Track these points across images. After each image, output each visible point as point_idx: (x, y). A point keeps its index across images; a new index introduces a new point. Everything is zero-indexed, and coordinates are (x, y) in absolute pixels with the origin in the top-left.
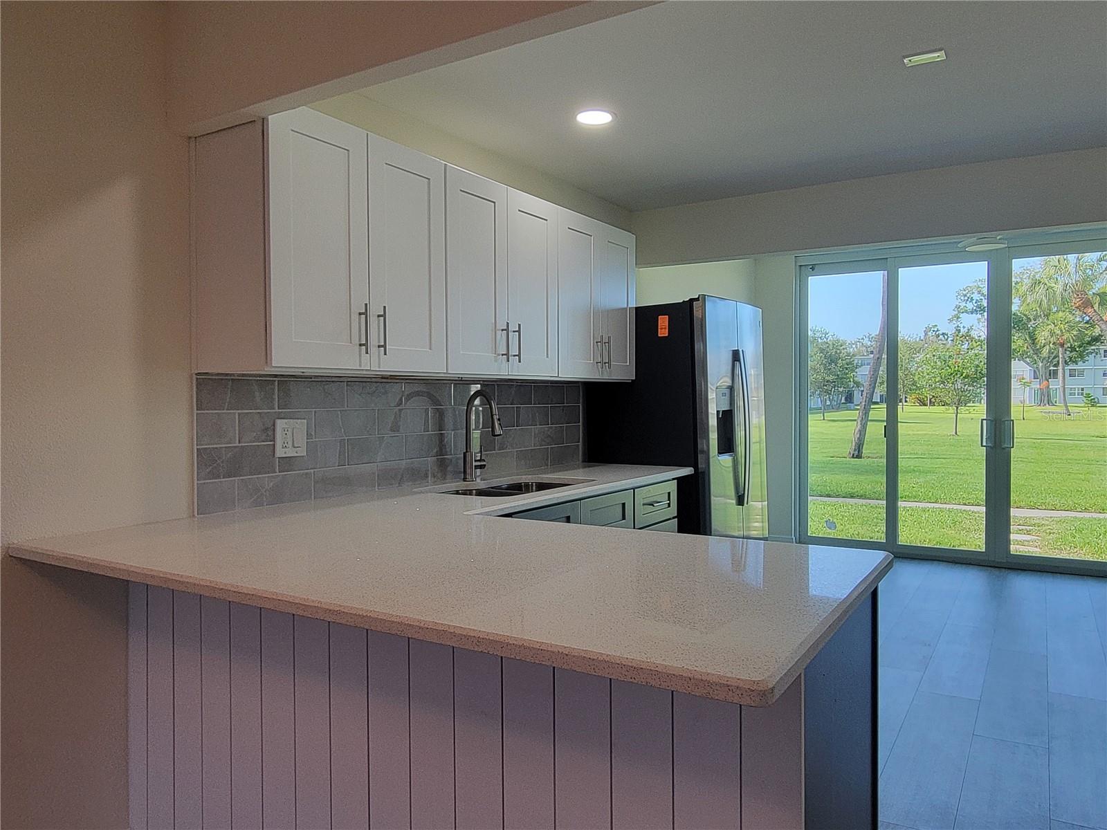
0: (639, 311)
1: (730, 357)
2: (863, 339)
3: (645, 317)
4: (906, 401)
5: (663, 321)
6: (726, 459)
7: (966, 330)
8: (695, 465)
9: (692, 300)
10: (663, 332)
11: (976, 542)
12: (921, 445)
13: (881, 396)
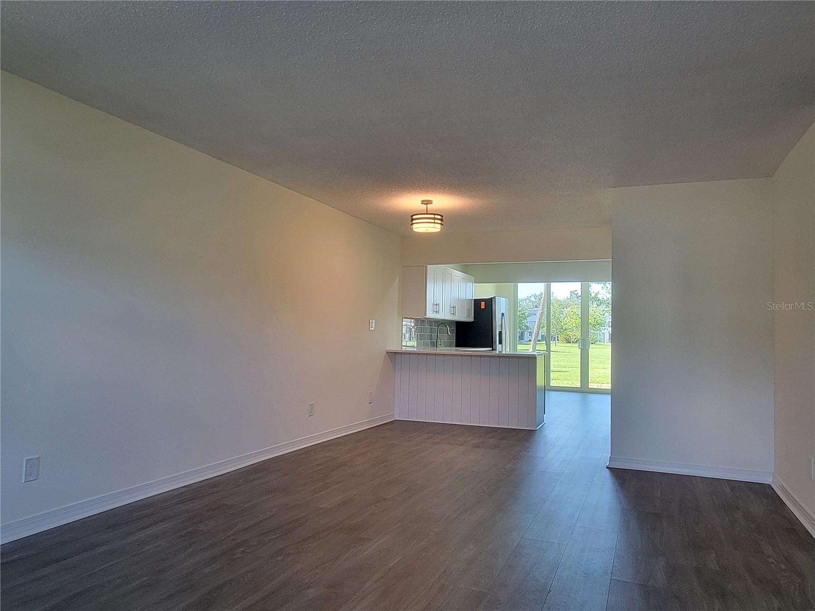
0: (475, 300)
1: (501, 315)
2: (531, 297)
3: (477, 302)
4: (558, 340)
5: (483, 303)
6: (500, 346)
7: (594, 294)
8: (492, 347)
9: (492, 298)
10: (483, 307)
11: (577, 384)
12: (564, 362)
13: (542, 336)
